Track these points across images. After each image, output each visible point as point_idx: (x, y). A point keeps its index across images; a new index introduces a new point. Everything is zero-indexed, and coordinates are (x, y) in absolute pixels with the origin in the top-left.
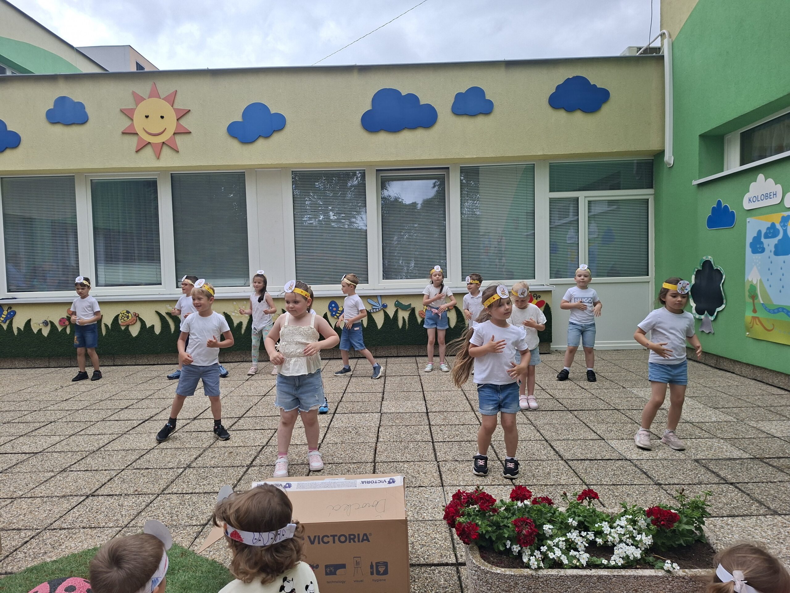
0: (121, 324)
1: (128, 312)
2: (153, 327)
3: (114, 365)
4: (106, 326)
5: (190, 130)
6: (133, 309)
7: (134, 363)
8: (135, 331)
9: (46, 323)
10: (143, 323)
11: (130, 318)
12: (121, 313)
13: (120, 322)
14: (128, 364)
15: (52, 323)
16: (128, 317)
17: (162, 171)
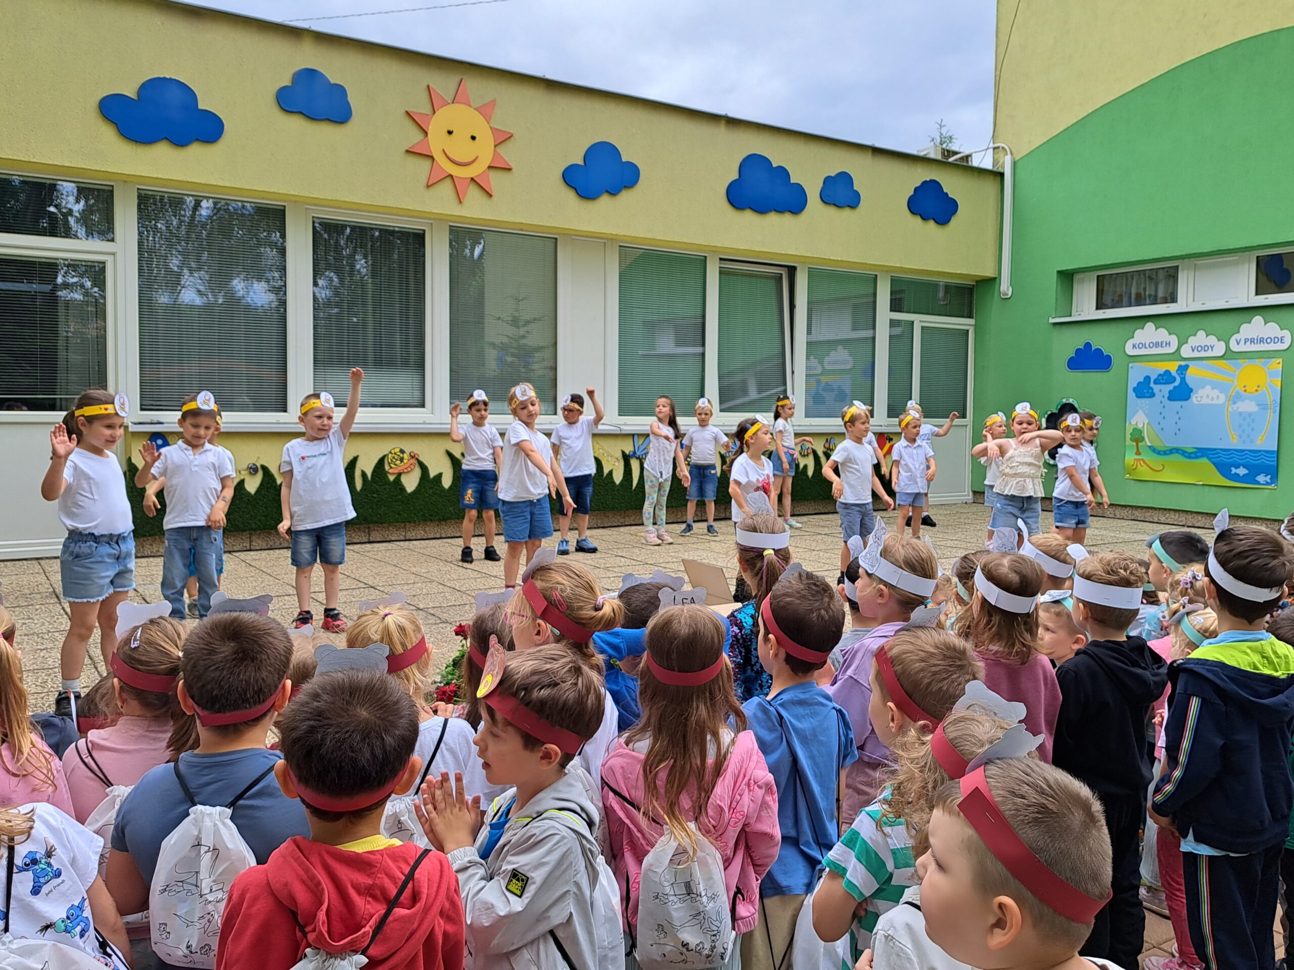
0: (391, 471)
1: (402, 451)
2: (440, 476)
3: (370, 542)
4: (364, 474)
5: (512, 165)
6: (409, 446)
7: (402, 538)
8: (411, 483)
9: (253, 470)
10: (424, 468)
11: (405, 461)
12: (391, 452)
13: (387, 467)
14: (393, 539)
15: (264, 468)
16: (402, 460)
17: (439, 219)
